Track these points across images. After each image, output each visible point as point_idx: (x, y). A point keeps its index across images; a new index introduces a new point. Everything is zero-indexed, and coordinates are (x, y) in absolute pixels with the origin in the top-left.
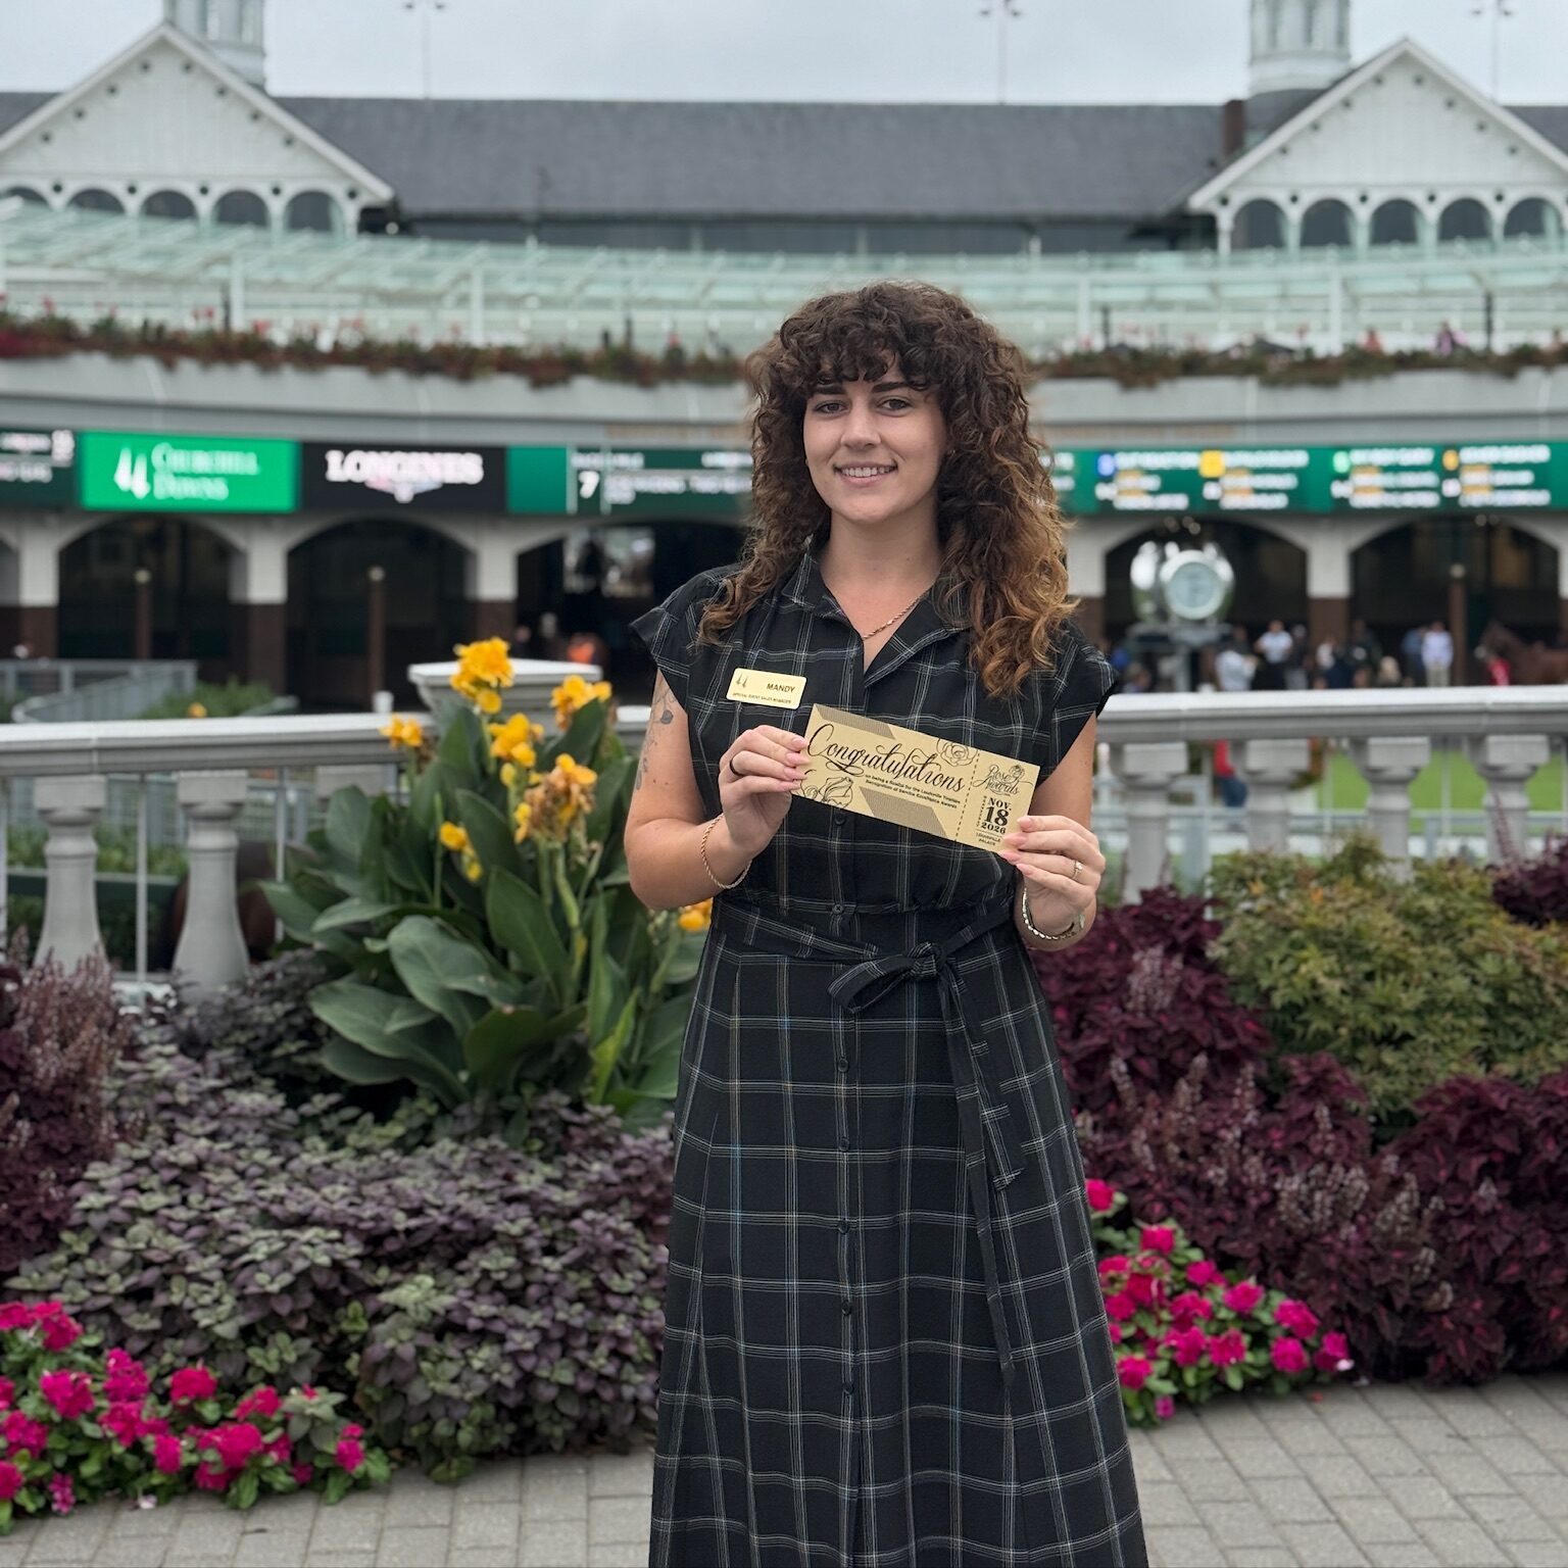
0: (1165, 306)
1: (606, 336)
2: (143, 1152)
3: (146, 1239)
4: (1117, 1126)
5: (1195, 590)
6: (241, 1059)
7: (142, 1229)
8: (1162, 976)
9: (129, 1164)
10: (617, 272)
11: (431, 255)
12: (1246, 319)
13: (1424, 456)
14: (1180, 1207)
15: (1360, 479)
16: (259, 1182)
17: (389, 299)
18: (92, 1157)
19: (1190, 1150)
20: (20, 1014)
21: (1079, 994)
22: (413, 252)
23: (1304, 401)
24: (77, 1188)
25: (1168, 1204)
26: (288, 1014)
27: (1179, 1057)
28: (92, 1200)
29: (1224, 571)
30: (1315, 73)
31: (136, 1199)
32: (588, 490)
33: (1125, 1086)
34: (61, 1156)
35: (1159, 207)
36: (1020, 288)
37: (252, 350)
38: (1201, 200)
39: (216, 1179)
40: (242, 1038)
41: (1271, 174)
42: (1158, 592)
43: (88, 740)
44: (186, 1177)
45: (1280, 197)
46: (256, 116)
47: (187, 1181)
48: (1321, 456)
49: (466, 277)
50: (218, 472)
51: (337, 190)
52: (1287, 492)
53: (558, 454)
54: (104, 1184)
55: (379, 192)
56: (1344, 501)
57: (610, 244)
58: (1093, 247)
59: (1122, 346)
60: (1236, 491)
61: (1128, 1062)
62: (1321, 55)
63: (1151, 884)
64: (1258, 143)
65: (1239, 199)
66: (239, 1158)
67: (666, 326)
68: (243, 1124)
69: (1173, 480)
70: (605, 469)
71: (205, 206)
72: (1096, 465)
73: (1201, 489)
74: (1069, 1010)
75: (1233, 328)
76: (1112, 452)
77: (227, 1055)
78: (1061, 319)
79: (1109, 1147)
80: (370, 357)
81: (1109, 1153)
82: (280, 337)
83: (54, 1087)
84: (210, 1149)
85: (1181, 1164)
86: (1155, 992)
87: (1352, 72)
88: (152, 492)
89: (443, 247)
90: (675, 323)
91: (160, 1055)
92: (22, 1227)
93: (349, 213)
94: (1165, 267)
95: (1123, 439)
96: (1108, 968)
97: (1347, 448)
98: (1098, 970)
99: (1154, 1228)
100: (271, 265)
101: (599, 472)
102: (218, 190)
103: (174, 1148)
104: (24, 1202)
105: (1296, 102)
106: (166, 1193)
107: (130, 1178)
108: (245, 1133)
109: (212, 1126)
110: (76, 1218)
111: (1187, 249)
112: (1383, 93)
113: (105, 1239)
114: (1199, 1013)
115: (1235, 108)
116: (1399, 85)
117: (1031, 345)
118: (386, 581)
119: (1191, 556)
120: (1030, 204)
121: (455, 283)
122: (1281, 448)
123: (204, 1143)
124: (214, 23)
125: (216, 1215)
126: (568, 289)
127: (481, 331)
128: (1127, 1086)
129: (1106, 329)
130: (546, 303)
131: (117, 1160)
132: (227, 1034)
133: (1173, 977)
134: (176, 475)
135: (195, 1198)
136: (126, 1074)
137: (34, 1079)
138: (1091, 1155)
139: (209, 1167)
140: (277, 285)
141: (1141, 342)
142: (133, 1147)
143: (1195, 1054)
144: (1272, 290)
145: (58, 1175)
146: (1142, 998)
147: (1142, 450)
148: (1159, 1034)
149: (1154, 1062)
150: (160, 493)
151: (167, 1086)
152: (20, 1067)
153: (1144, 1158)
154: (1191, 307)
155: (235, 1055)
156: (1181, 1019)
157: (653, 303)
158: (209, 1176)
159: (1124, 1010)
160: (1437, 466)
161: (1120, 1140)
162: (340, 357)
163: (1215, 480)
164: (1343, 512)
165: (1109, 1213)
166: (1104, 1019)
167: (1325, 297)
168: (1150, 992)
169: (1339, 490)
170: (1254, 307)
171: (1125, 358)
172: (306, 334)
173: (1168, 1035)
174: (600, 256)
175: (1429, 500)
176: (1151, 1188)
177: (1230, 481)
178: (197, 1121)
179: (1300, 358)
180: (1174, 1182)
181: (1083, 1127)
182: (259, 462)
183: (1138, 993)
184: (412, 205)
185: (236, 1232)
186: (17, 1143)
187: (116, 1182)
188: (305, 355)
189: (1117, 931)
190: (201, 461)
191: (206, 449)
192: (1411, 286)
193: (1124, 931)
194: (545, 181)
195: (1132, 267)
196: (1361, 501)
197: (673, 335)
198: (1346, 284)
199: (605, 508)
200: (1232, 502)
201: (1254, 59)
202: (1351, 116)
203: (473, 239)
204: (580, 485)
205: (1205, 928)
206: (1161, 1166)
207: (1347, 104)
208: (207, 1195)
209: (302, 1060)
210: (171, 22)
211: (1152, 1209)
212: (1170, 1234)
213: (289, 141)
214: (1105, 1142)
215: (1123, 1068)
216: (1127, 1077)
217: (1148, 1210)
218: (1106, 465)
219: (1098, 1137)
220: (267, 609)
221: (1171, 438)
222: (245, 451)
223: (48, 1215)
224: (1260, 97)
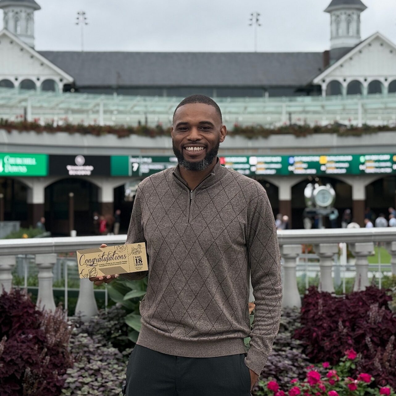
0: (307, 112)
1: (139, 123)
2: (82, 365)
3: (87, 391)
4: (368, 357)
5: (324, 198)
6: (103, 338)
7: (86, 388)
8: (378, 312)
9: (78, 369)
10: (143, 103)
11: (87, 98)
12: (331, 116)
13: (387, 157)
14: (391, 382)
15: (368, 164)
16: (117, 374)
17: (74, 112)
18: (67, 367)
19: (392, 365)
20: (42, 325)
21: (353, 318)
22: (82, 98)
23: (351, 141)
24: (65, 376)
25: (387, 380)
26: (115, 324)
27: (385, 336)
28: (70, 380)
29: (332, 192)
30: (350, 42)
31: (82, 379)
32: (135, 169)
33: (370, 345)
34: (59, 367)
35: (304, 82)
36: (265, 107)
37: (34, 127)
38: (317, 81)
39: (105, 374)
40: (103, 331)
41: (338, 73)
42: (313, 198)
43: (52, 243)
44: (96, 372)
45: (341, 80)
46: (32, 57)
47: (96, 374)
48: (356, 157)
49: (98, 105)
50: (24, 164)
51: (56, 79)
52: (346, 168)
53: (126, 158)
54: (73, 375)
55: (69, 79)
56: (363, 171)
57: (142, 95)
58: (286, 95)
59: (295, 125)
60: (330, 168)
61: (370, 338)
62: (352, 37)
63: (368, 285)
64: (334, 63)
65: (328, 80)
66: (109, 367)
67: (156, 119)
68: (109, 357)
69: (311, 165)
70: (140, 163)
71: (17, 84)
72: (288, 160)
73: (320, 168)
74: (350, 323)
75: (327, 119)
76: (293, 156)
77: (99, 337)
78: (276, 116)
79: (367, 364)
80: (69, 129)
81: (367, 365)
82: (42, 123)
83: (53, 346)
84: (101, 364)
85: (390, 368)
86: (377, 317)
87: (361, 43)
88: (4, 171)
89: (91, 96)
90: (159, 118)
91: (82, 337)
92: (51, 388)
93: (60, 86)
94: (307, 101)
95: (296, 152)
96: (362, 310)
97: (364, 155)
98: (358, 311)
99: (384, 388)
100: (39, 101)
101: (138, 163)
102: (21, 79)
103: (91, 364)
104: (50, 380)
105: (345, 51)
106: (91, 378)
107: (79, 373)
108: (110, 360)
109: (100, 358)
110: (66, 385)
111: (312, 95)
112: (371, 48)
113: (75, 391)
114: (391, 324)
115: (327, 53)
116: (376, 47)
117: (266, 124)
118: (74, 197)
119: (322, 187)
120: (265, 82)
121: (95, 106)
122: (344, 155)
123: (99, 363)
124: (19, 29)
125: (107, 384)
126: (129, 108)
127: (102, 121)
128: (371, 345)
129: (290, 119)
130: (120, 112)
131: (75, 368)
132: (98, 330)
133: (382, 312)
134: (11, 165)
135: (99, 379)
136: (73, 343)
137: (48, 344)
138: (362, 366)
139: (102, 370)
140: (41, 107)
141: (301, 123)
142: (79, 364)
143: (390, 336)
144: (341, 108)
145: (58, 373)
146: (373, 319)
147: (302, 156)
148: (379, 330)
149: (378, 338)
150: (7, 171)
151: (86, 346)
152: (44, 340)
153: (379, 367)
154: (315, 112)
155: (101, 337)
156: (386, 325)
157: (154, 112)
158: (103, 372)
159: (368, 323)
160: (391, 160)
161: (370, 361)
162: (60, 129)
163: (324, 165)
164: (363, 174)
165: (369, 383)
166: (362, 325)
167: (357, 109)
168: (375, 317)
169: (361, 167)
170: (334, 112)
171: (296, 128)
172: (50, 122)
173: (382, 330)
174: (139, 98)
175: (389, 170)
176: (381, 376)
177: (328, 165)
178: (96, 356)
179: (349, 127)
180: (388, 374)
181: (359, 358)
182: (36, 161)
183: (372, 317)
184: (79, 83)
185: (114, 389)
186: (46, 363)
187: (76, 374)
188: (50, 129)
189: (362, 299)
190: (19, 161)
191: (20, 157)
192: (382, 106)
193: (364, 299)
194: (119, 76)
195: (295, 101)
196: (368, 171)
197: (158, 121)
198: (363, 106)
199: (140, 174)
200: (330, 171)
201: (332, 39)
202: (362, 55)
203: (100, 93)
204: (133, 167)
205: (387, 298)
206: (383, 369)
207: (360, 52)
208: (103, 378)
209: (120, 338)
210: (6, 28)
211: (382, 382)
212: (389, 390)
213: (42, 64)
214: (365, 362)
215: (369, 340)
216: (371, 343)
217: (381, 382)
218: (291, 160)
219: (363, 360)
220: (39, 205)
221: (311, 152)
222: (32, 158)
223: (58, 384)
224: (334, 50)
